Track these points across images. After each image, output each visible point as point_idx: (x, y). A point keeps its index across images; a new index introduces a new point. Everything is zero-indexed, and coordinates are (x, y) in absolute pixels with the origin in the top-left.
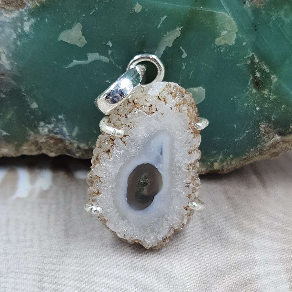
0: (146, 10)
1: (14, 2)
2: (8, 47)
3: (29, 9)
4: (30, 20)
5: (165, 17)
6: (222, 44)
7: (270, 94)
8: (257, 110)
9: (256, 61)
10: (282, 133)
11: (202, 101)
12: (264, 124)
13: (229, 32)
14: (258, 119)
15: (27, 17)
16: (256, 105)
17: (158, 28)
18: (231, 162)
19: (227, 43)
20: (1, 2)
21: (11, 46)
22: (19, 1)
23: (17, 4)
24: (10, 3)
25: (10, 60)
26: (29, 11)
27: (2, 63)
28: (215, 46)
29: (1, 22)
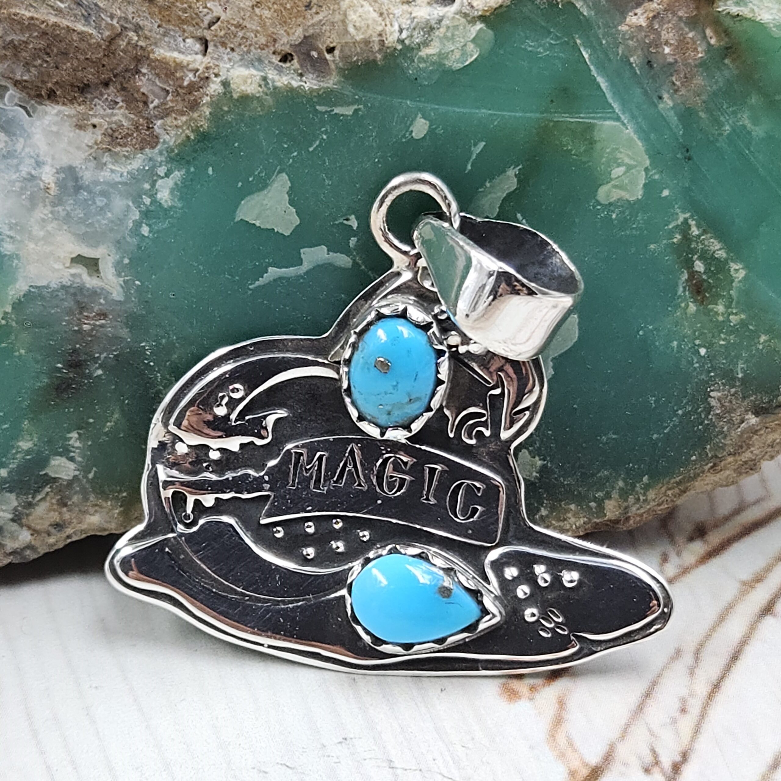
0: (437, 131)
1: (130, 136)
2: (118, 243)
3: (167, 148)
4: (171, 174)
5: (482, 144)
6: (614, 199)
7: (730, 310)
8: (700, 356)
9: (694, 234)
10: (762, 407)
11: (572, 344)
12: (718, 391)
13: (629, 168)
14: (703, 377)
15: (164, 167)
16: (697, 342)
17: (467, 172)
18: (645, 495)
19: (626, 195)
20: (99, 138)
21: (128, 239)
22: (143, 131)
23: (140, 139)
24: (121, 138)
25: (123, 274)
26: (167, 151)
27: (103, 284)
28: (598, 205)
29: (101, 182)
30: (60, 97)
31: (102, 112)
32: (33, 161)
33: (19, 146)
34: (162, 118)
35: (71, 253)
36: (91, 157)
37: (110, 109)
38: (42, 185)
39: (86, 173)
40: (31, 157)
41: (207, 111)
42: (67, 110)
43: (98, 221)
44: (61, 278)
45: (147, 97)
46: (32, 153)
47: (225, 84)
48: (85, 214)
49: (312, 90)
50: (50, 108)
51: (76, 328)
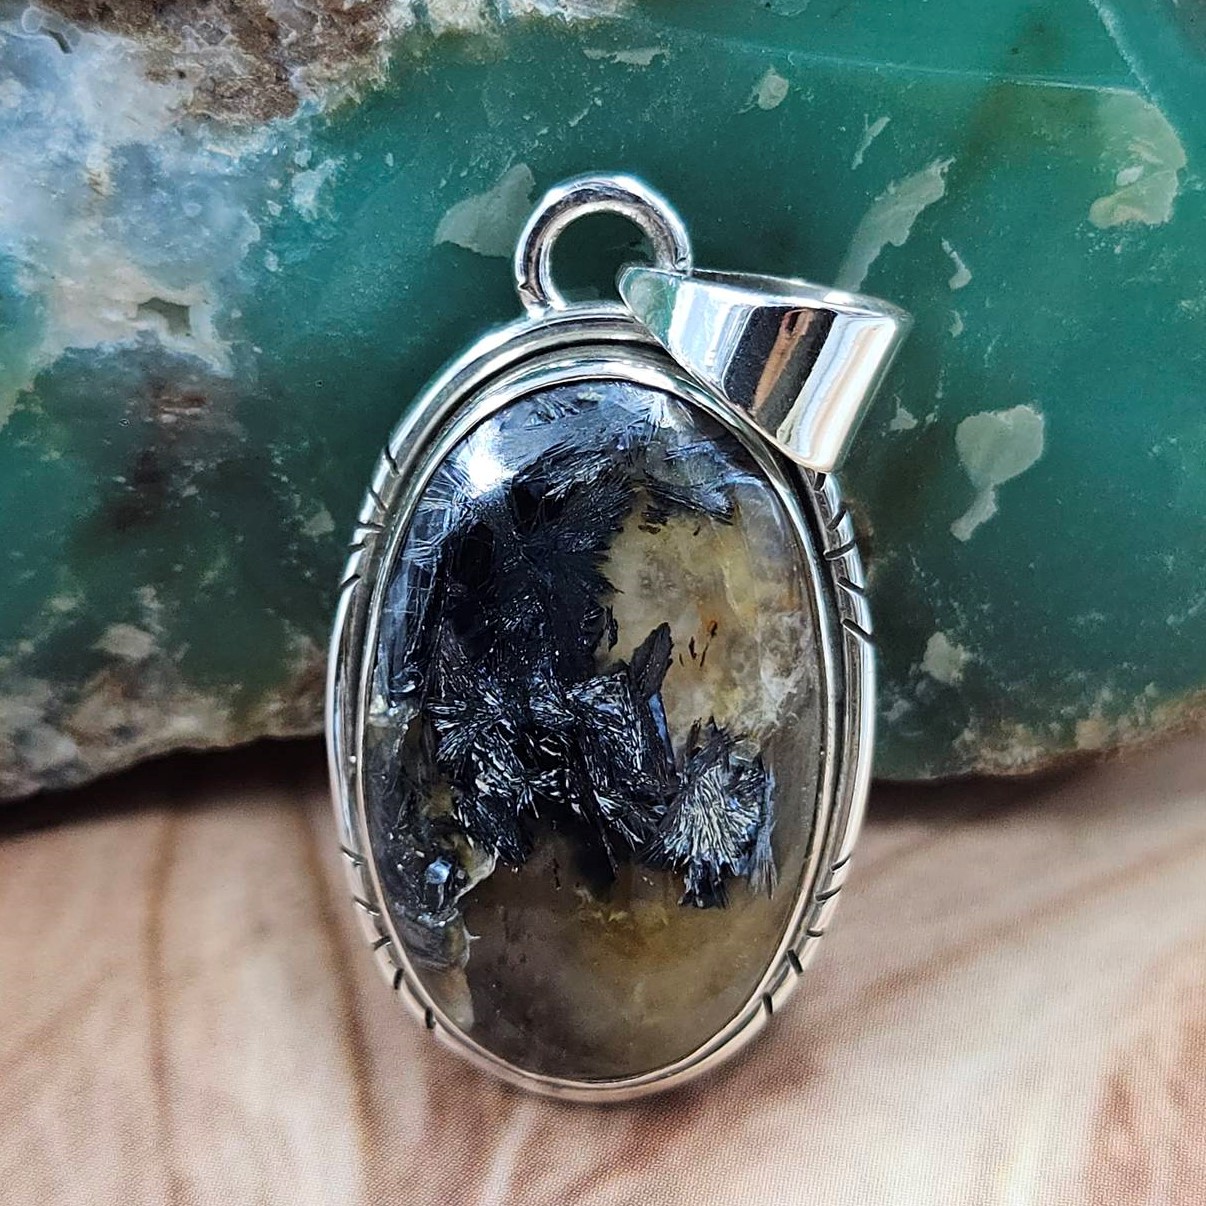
0: (803, 98)
1: (247, 94)
2: (224, 282)
3: (312, 117)
4: (317, 165)
5: (884, 122)
6: (1121, 220)
11: (1032, 463)
15: (306, 151)
17: (854, 168)
18: (1148, 716)
19: (1141, 215)
20: (192, 95)
21: (241, 276)
22: (269, 86)
23: (263, 100)
24: (231, 97)
25: (231, 335)
26: (313, 124)
27: (196, 349)
28: (1089, 231)
29: (193, 175)
30: (120, 20)
31: (195, 51)
32: (71, 133)
33: (46, 106)
34: (304, 63)
35: (140, 294)
36: (175, 130)
37: (211, 44)
38: (87, 176)
39: (166, 157)
40: (68, 125)
41: (385, 56)
42: (133, 44)
43: (186, 244)
44: (122, 337)
45: (276, 24)
46: (69, 120)
47: (419, 10)
48: (162, 231)
49: (577, 22)
50: (103, 39)
51: (150, 419)
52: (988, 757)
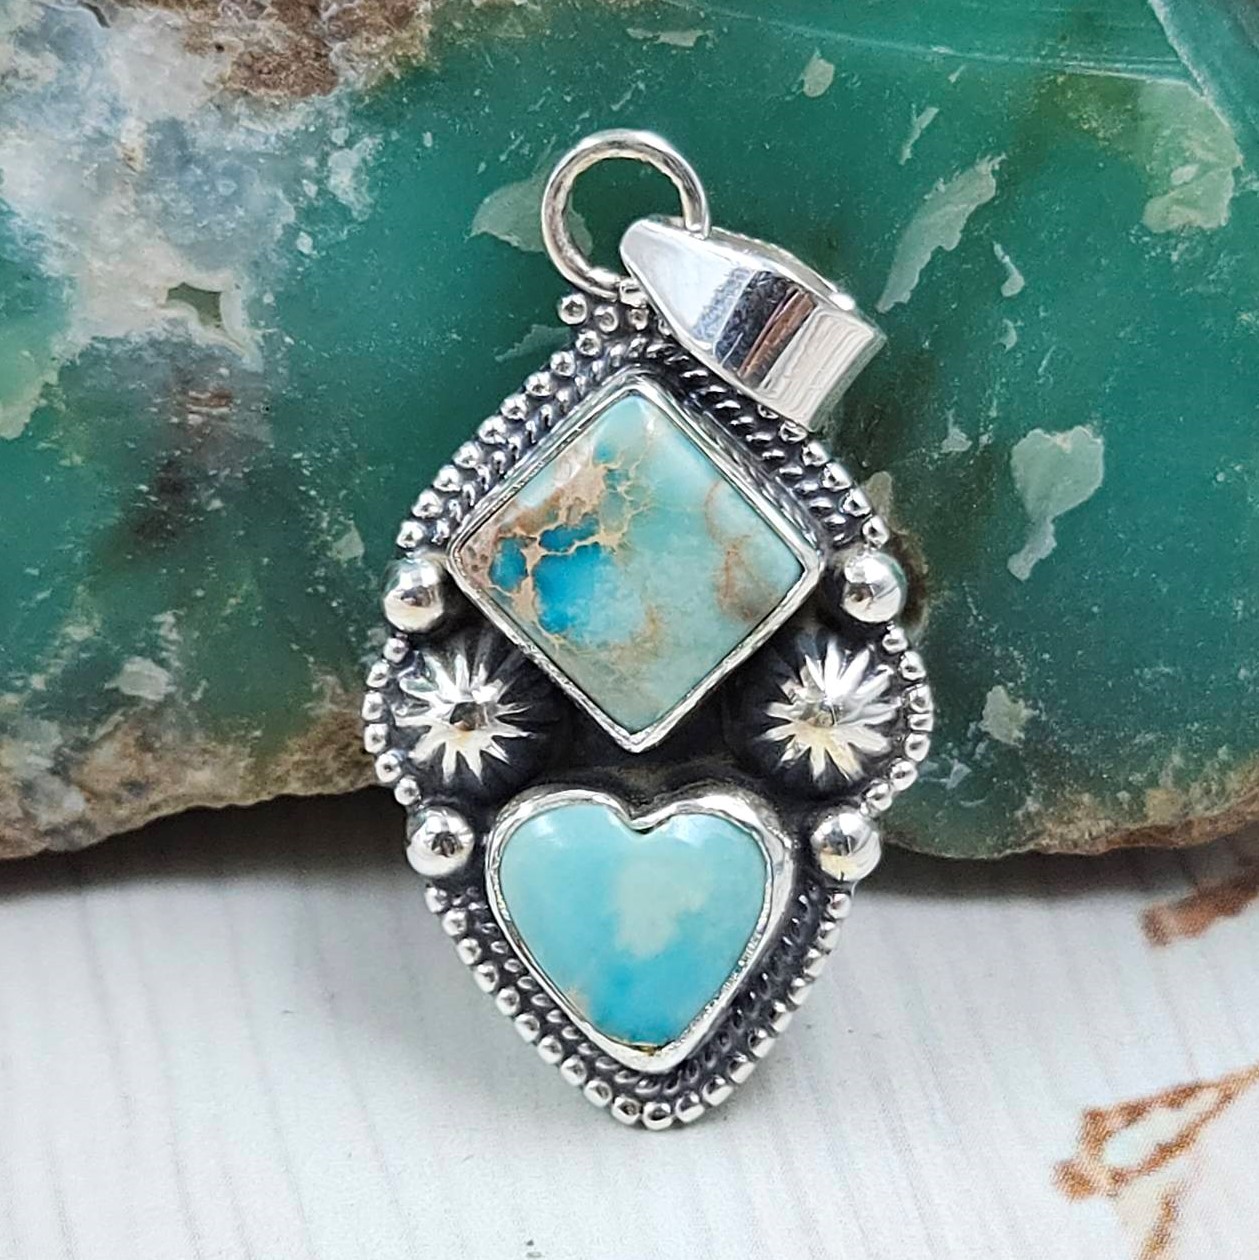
0: (849, 85)
1: (284, 68)
2: (255, 266)
3: (351, 94)
4: (354, 143)
5: (933, 111)
6: (1176, 225)
11: (1092, 491)
13: (1205, 168)
15: (343, 129)
17: (902, 162)
18: (1222, 783)
19: (1197, 218)
20: (228, 71)
21: (273, 257)
22: (308, 61)
23: (301, 75)
24: (269, 73)
25: (262, 323)
26: (351, 101)
27: (226, 340)
28: (1145, 235)
29: (228, 152)
31: (235, 23)
32: (105, 107)
33: (82, 80)
34: (343, 39)
35: (169, 279)
36: (213, 108)
37: (249, 18)
38: (121, 155)
39: (202, 133)
40: (103, 99)
41: (426, 28)
42: (174, 18)
43: (220, 223)
44: (150, 325)
46: (107, 96)
48: (196, 209)
50: (139, 9)
51: (175, 420)
52: (1054, 830)
